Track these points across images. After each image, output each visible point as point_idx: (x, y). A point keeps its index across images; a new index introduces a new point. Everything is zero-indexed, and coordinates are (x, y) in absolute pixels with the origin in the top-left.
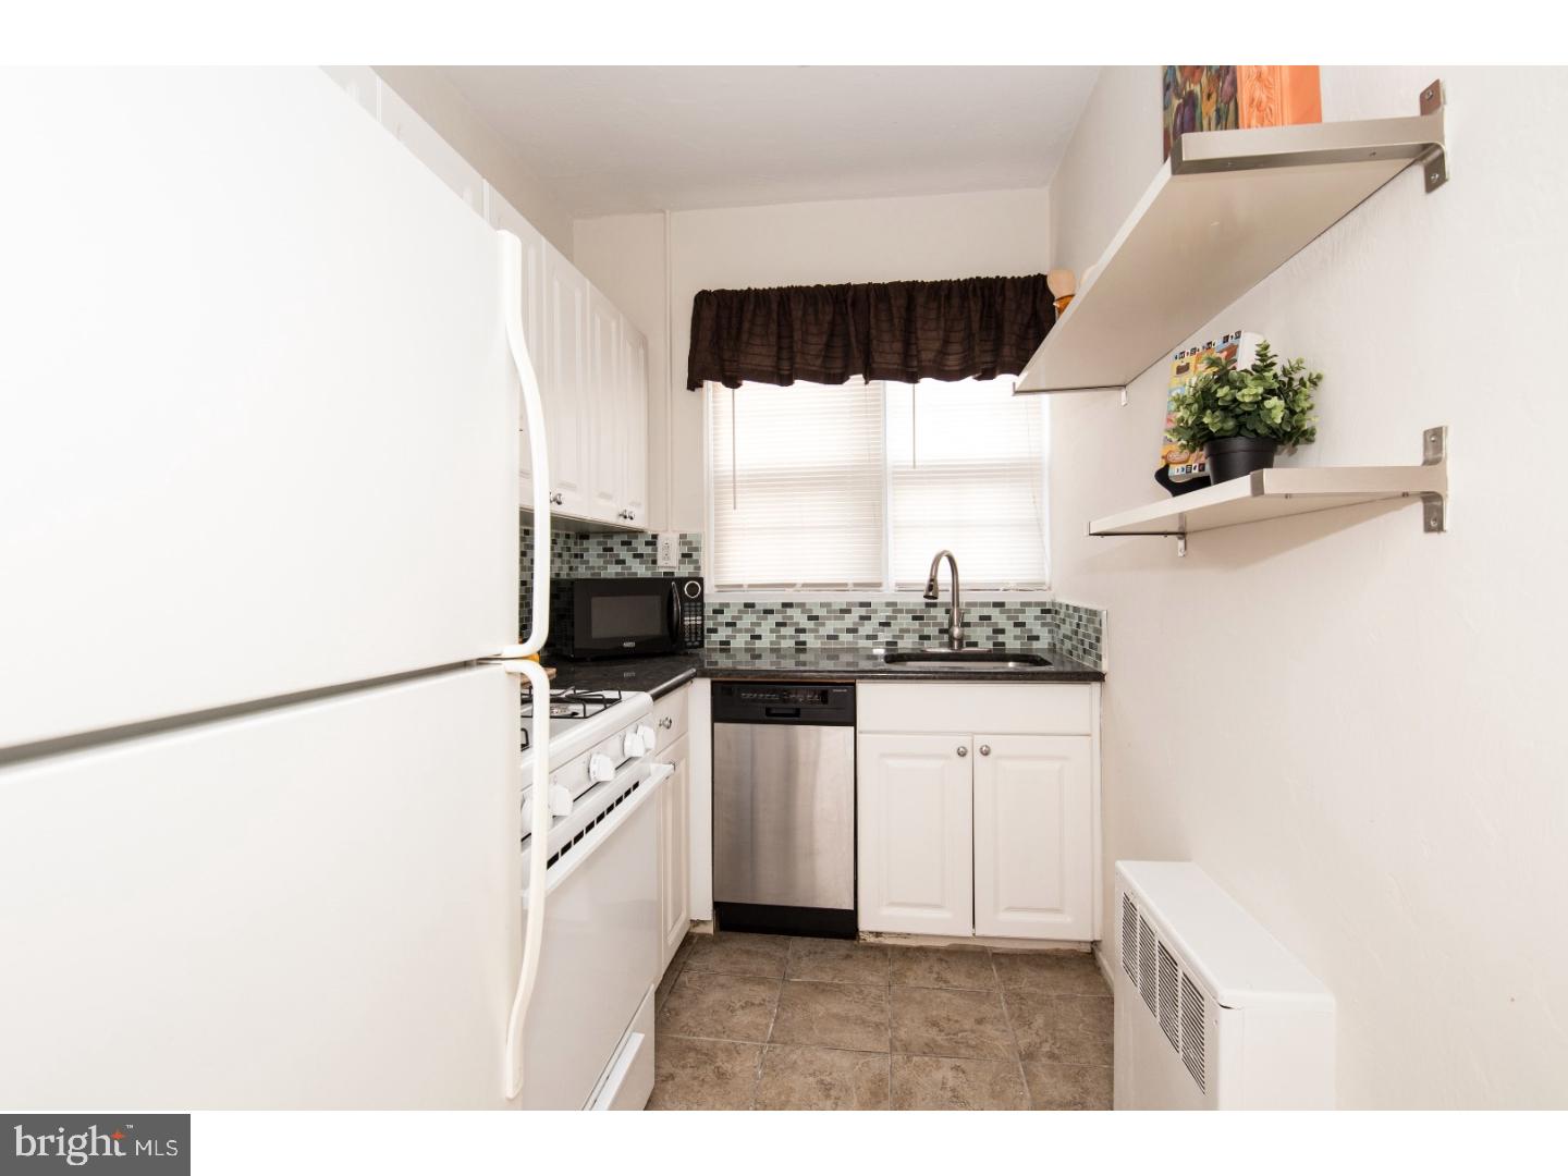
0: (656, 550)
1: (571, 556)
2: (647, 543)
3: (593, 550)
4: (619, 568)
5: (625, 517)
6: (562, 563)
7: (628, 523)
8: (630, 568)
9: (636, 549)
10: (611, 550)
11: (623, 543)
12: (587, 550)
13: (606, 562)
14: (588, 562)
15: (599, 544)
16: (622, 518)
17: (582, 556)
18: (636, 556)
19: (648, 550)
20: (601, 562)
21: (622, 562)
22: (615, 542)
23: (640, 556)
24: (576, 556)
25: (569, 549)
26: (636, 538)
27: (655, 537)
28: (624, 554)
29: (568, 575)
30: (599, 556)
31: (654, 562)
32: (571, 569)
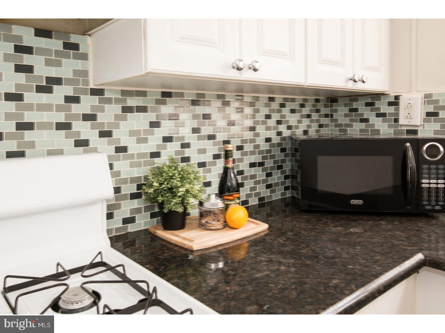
0: (397, 110)
1: (320, 116)
2: (390, 104)
3: (341, 112)
4: (363, 125)
5: (355, 81)
6: (312, 121)
7: (359, 87)
8: (373, 125)
9: (379, 109)
10: (356, 110)
11: (367, 104)
12: (336, 111)
13: (351, 120)
14: (336, 120)
15: (346, 105)
16: (351, 82)
17: (332, 116)
18: (378, 115)
19: (392, 109)
20: (347, 121)
21: (366, 120)
22: (360, 105)
23: (383, 115)
24: (326, 116)
25: (318, 111)
26: (380, 100)
27: (397, 98)
28: (367, 113)
29: (317, 131)
30: (346, 115)
31: (396, 120)
32: (321, 126)
